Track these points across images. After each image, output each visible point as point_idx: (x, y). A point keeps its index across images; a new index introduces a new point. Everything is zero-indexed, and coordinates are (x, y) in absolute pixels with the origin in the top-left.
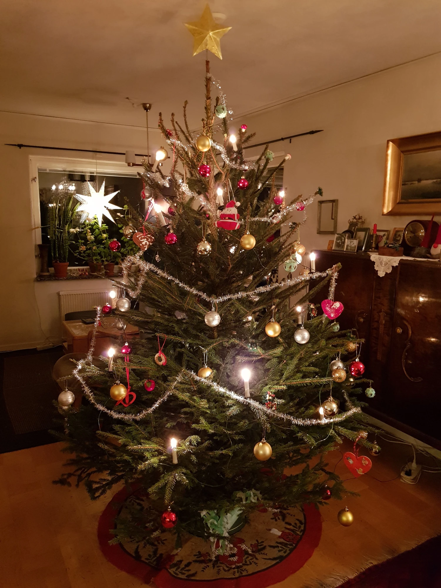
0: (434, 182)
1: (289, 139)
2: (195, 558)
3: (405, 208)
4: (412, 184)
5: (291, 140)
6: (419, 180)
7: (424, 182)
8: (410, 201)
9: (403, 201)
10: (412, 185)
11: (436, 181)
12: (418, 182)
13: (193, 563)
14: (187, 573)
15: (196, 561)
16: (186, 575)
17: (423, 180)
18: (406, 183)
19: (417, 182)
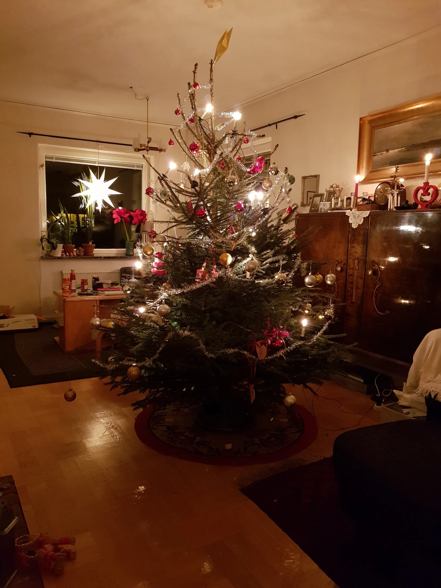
3: (376, 176)
5: (276, 125)
6: (387, 151)
8: (380, 169)
9: (374, 170)
17: (390, 150)
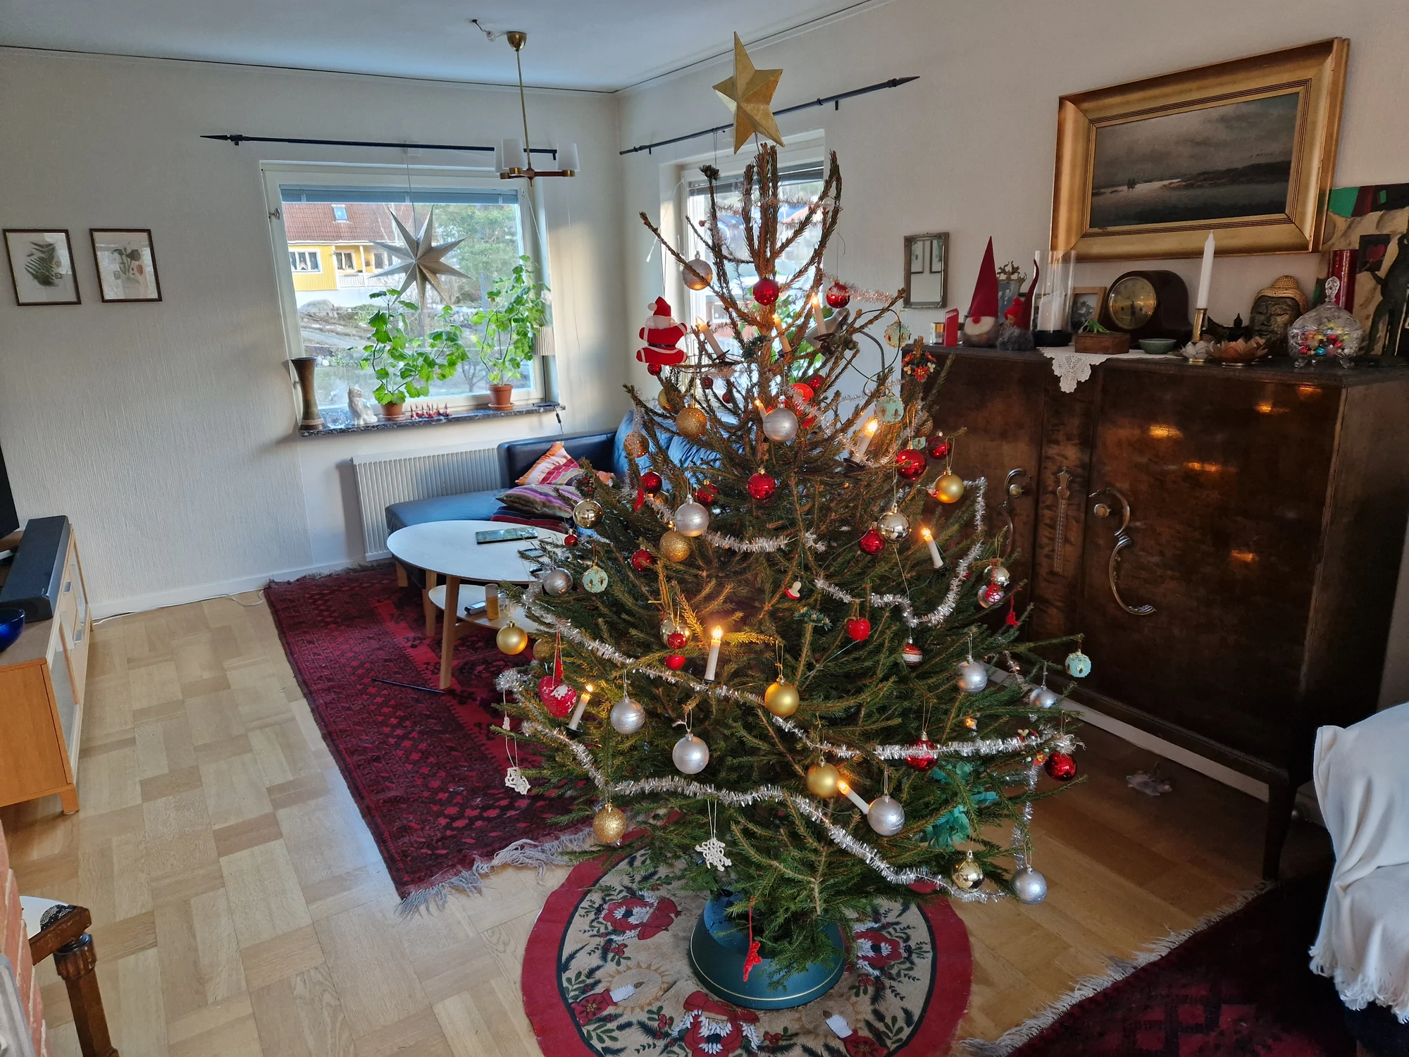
0: (1165, 186)
1: (833, 104)
2: (644, 1017)
3: (1099, 246)
4: (1115, 191)
5: (837, 103)
6: (1131, 184)
7: (1142, 189)
8: (1111, 229)
9: (1096, 230)
10: (1113, 195)
11: (1171, 184)
12: (1129, 188)
13: (634, 1027)
14: (608, 1043)
15: (642, 1025)
16: (604, 1045)
17: (1139, 182)
18: (1102, 190)
19: (1125, 188)
